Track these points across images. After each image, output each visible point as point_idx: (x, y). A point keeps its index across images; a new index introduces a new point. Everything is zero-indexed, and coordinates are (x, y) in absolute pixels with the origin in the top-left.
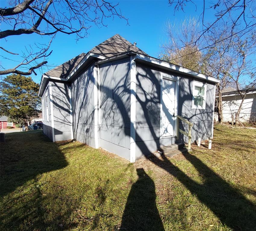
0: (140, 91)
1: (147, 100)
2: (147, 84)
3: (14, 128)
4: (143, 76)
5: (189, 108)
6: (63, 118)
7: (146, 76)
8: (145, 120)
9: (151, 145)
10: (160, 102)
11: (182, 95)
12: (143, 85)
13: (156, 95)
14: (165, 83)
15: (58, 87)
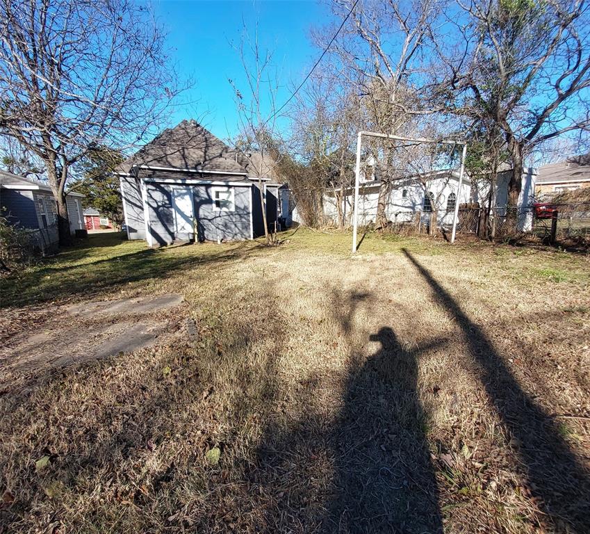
0: (151, 200)
1: (159, 206)
2: (158, 196)
3: (110, 228)
4: (153, 190)
5: (210, 211)
6: (136, 216)
7: (156, 190)
8: (158, 219)
9: (165, 237)
10: (171, 207)
11: (198, 200)
12: (153, 196)
13: (167, 202)
14: (178, 192)
15: (129, 183)
